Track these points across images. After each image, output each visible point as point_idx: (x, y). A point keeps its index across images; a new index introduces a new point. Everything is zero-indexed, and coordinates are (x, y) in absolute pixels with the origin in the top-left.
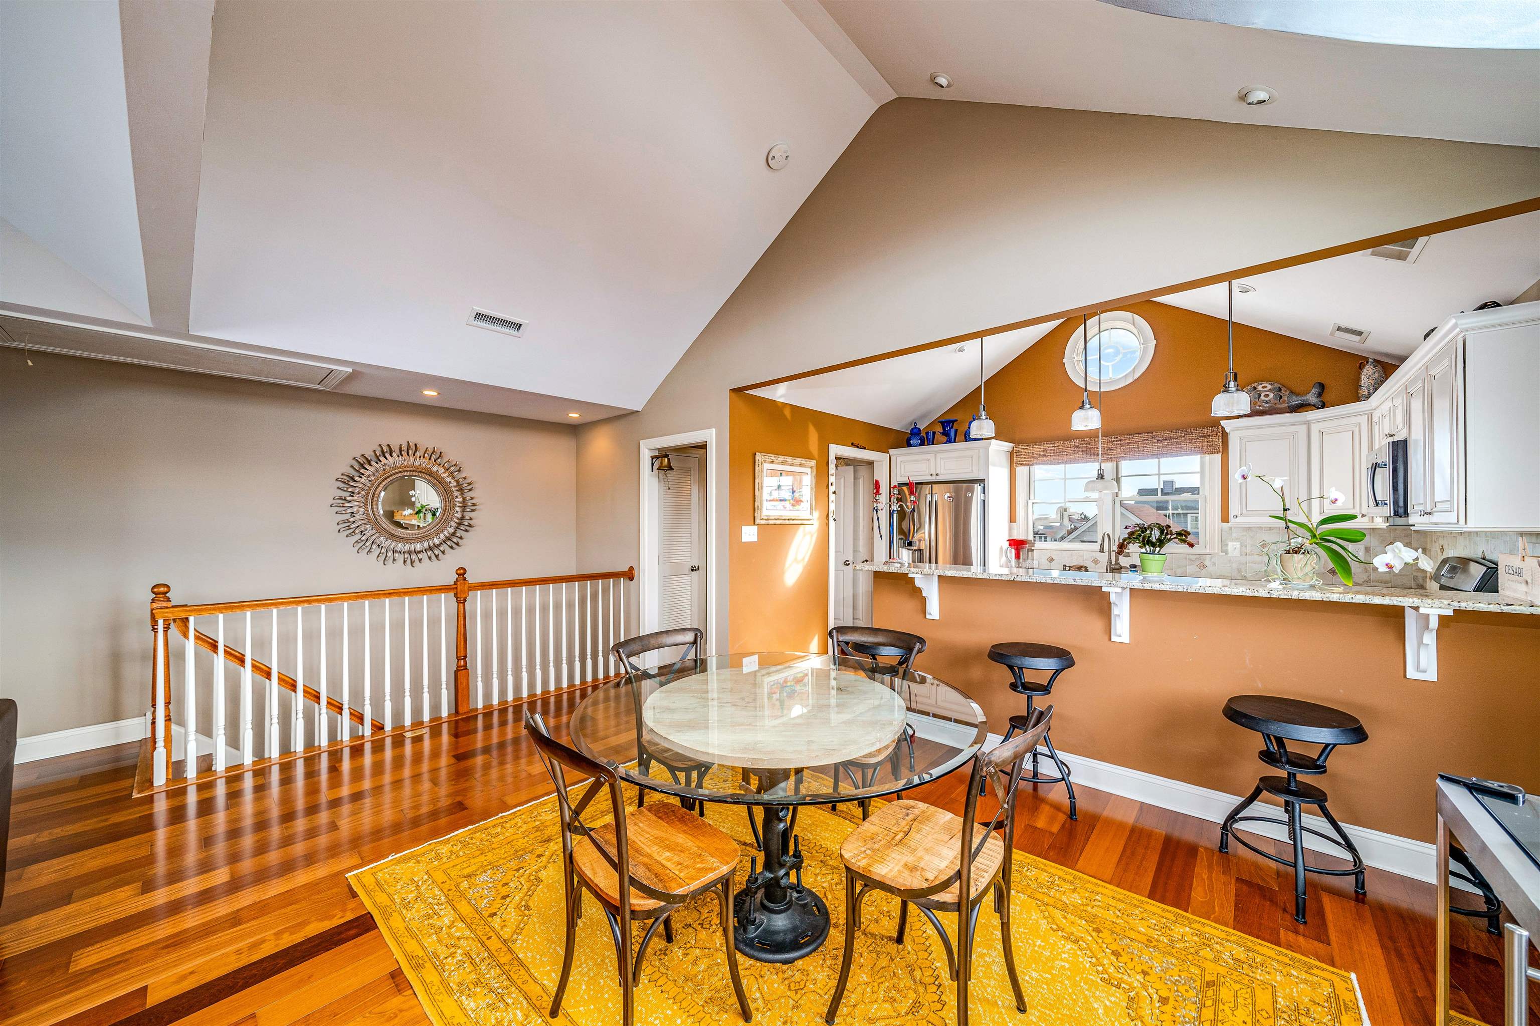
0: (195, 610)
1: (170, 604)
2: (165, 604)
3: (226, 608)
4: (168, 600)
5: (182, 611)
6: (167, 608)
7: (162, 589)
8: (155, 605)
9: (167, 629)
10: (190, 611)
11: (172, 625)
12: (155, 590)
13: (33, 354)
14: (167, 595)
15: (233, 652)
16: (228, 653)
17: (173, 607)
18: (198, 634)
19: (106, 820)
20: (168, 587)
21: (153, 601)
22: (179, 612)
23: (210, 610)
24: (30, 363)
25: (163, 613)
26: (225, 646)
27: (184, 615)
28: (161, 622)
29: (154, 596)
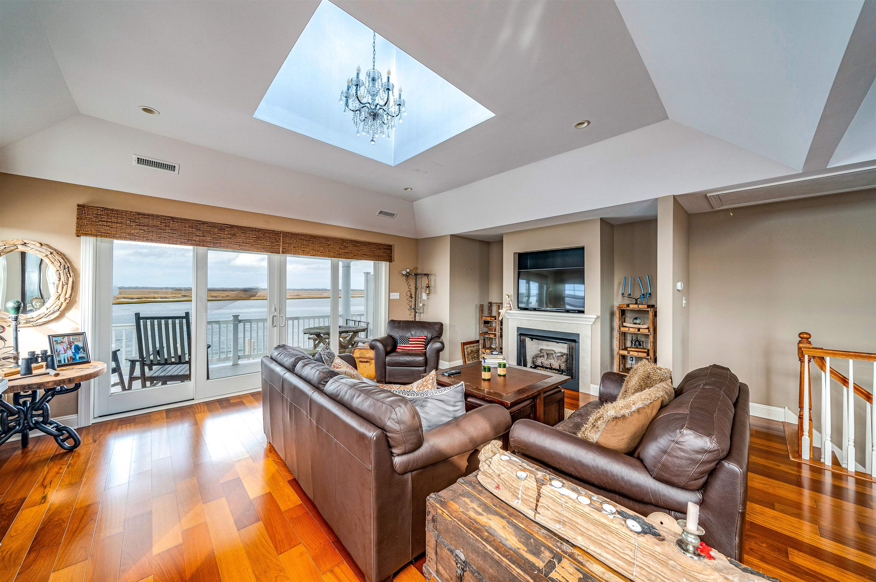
0: (830, 353)
1: (811, 347)
2: (808, 345)
3: (856, 356)
4: (810, 343)
5: (821, 352)
6: (809, 348)
7: (805, 336)
8: (801, 345)
9: (809, 361)
10: (827, 353)
11: (812, 360)
12: (801, 336)
13: (734, 210)
14: (809, 340)
15: (860, 389)
16: (857, 389)
17: (813, 348)
18: (831, 370)
19: (778, 466)
20: (810, 335)
21: (800, 342)
22: (819, 352)
23: (842, 355)
24: (732, 214)
25: (809, 351)
26: (854, 383)
27: (822, 355)
28: (806, 357)
29: (801, 339)
